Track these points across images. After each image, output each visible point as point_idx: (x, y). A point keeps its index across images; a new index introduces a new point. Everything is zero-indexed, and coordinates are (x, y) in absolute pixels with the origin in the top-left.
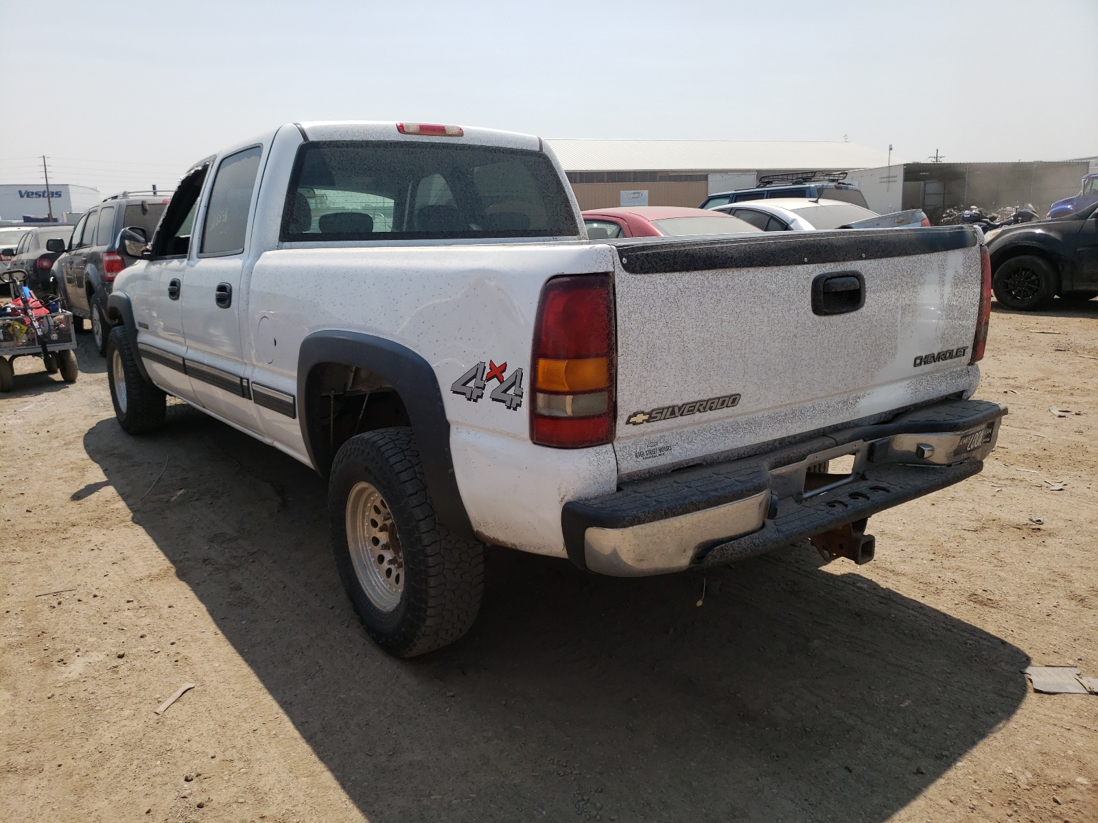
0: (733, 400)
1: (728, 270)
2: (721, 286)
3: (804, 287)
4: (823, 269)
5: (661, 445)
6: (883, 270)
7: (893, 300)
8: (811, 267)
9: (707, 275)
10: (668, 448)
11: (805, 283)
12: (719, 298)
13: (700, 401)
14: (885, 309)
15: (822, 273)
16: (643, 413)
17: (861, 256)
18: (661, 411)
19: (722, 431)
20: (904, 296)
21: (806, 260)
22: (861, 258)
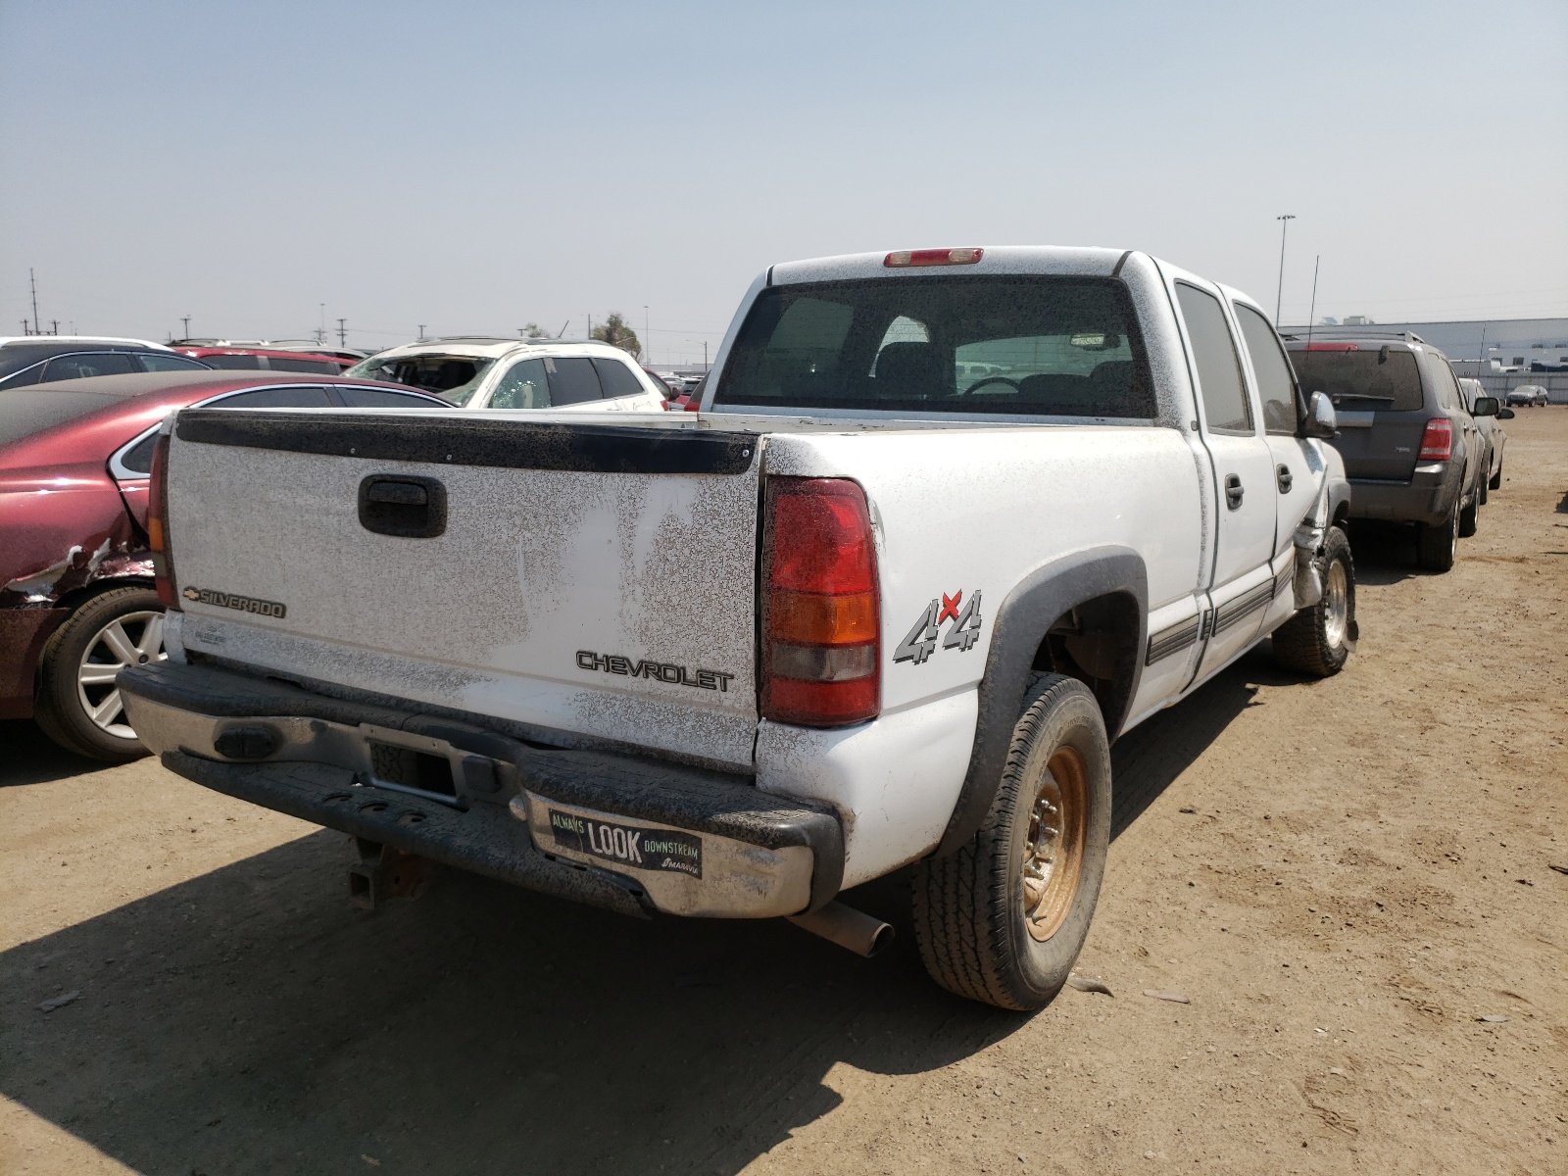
0: (280, 611)
1: (260, 450)
2: (251, 468)
3: (348, 487)
4: (380, 467)
5: (218, 634)
6: (486, 485)
7: (505, 537)
8: (362, 461)
9: (240, 452)
10: (222, 640)
11: (350, 482)
12: (248, 480)
13: (243, 597)
14: (487, 548)
15: (376, 472)
16: (195, 590)
17: (445, 458)
18: (208, 593)
19: (274, 644)
20: (528, 535)
21: (353, 451)
22: (444, 461)
